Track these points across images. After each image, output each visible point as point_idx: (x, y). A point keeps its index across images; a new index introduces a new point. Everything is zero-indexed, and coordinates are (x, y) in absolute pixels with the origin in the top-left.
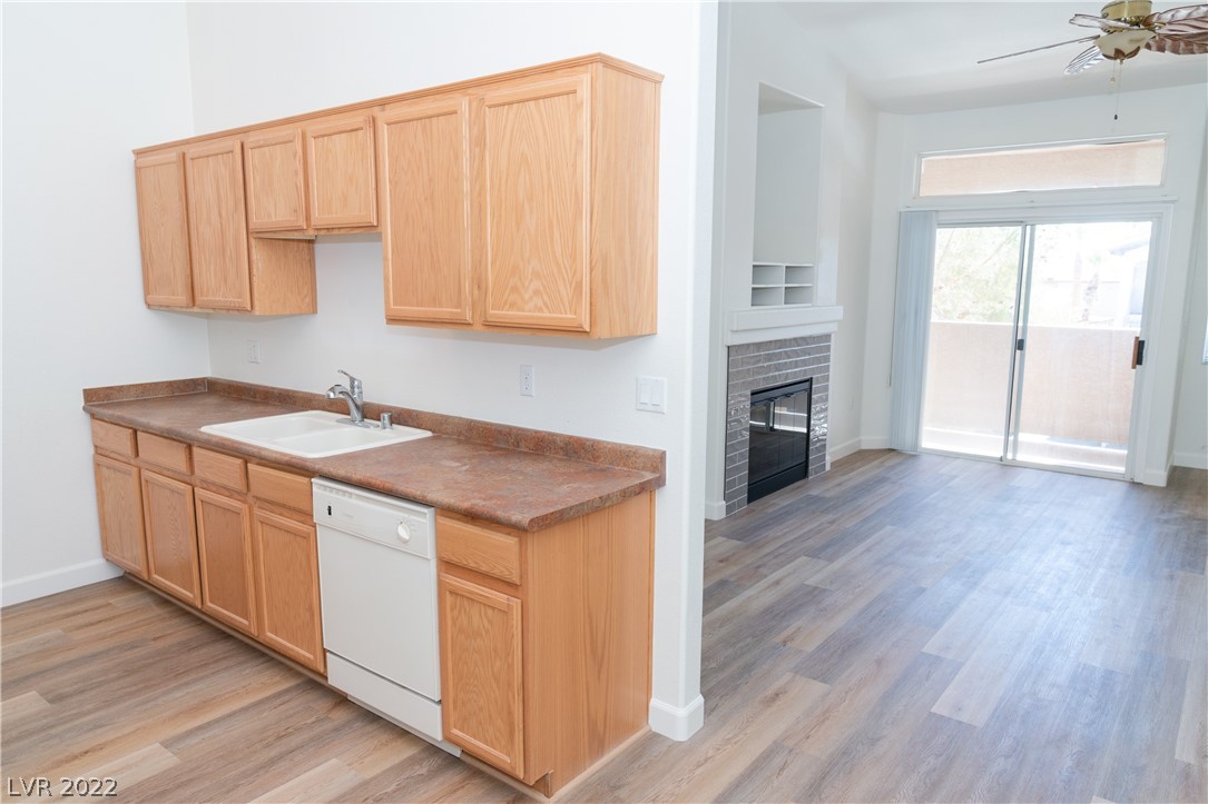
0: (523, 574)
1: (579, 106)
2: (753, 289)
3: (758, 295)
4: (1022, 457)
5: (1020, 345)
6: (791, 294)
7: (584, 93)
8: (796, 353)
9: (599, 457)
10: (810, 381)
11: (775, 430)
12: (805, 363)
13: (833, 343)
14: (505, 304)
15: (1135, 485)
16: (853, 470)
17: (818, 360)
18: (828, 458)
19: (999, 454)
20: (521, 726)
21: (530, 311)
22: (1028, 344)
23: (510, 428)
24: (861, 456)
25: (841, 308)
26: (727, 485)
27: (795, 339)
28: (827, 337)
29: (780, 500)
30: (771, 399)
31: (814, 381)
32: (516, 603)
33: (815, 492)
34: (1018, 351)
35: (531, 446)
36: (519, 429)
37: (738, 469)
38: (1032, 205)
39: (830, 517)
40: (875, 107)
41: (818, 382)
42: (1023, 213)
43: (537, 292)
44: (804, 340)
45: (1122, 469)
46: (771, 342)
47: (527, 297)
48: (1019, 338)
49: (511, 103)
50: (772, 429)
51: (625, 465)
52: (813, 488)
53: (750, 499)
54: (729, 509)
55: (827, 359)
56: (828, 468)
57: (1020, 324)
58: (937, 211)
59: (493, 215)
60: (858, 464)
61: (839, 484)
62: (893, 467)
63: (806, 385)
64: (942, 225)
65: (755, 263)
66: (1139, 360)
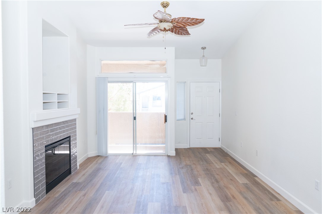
2: (44, 103)
3: (46, 105)
4: (138, 152)
5: (135, 118)
6: (60, 105)
8: (64, 127)
10: (69, 137)
11: (55, 154)
12: (67, 130)
13: (77, 122)
16: (87, 167)
17: (72, 129)
18: (78, 164)
19: (132, 152)
22: (137, 118)
24: (89, 160)
25: (79, 109)
26: (35, 191)
27: (63, 122)
28: (75, 120)
29: (61, 189)
30: (54, 147)
33: (75, 181)
34: (134, 120)
37: (41, 181)
38: (135, 77)
39: (83, 193)
41: (72, 137)
42: (132, 79)
44: (66, 122)
46: (53, 124)
48: (134, 116)
50: (54, 154)
52: (75, 179)
53: (47, 192)
54: (37, 201)
55: (75, 128)
56: (78, 168)
57: (134, 112)
58: (107, 78)
60: (89, 164)
61: (84, 175)
62: (101, 163)
63: (68, 139)
64: (109, 82)
65: (44, 92)
66: (166, 121)
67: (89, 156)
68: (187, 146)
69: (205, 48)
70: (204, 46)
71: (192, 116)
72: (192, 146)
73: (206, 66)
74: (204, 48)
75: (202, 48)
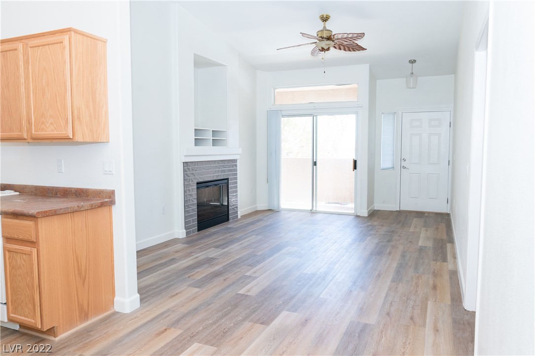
0: (37, 237)
1: (64, 48)
2: (195, 139)
3: (198, 142)
4: (319, 209)
5: (315, 164)
6: (215, 142)
7: (66, 43)
9: (89, 195)
10: (228, 179)
12: (224, 171)
13: (238, 163)
14: (40, 129)
15: (357, 216)
17: (231, 171)
18: (239, 213)
19: (310, 208)
20: (39, 305)
21: (50, 131)
22: (318, 164)
23: (53, 187)
25: (241, 149)
26: (186, 223)
27: (218, 161)
28: (235, 161)
30: (208, 186)
31: (229, 179)
32: (34, 251)
34: (314, 166)
35: (62, 194)
36: (57, 187)
37: (192, 216)
38: (315, 108)
39: (231, 234)
40: (254, 68)
41: (232, 180)
42: (312, 112)
43: (52, 124)
44: (223, 162)
45: (353, 212)
46: (205, 161)
47: (48, 125)
48: (314, 161)
49: (39, 46)
51: (99, 197)
52: (231, 225)
53: (199, 229)
54: (187, 233)
55: (235, 170)
56: (239, 217)
57: (314, 156)
58: (281, 110)
59: (33, 92)
60: (254, 215)
62: (268, 216)
63: (226, 181)
64: (283, 116)
65: (196, 128)
66: (355, 167)
67: (259, 209)
68: (396, 208)
69: (415, 61)
70: (413, 58)
71: (404, 164)
72: (402, 208)
73: (415, 88)
74: (413, 62)
75: (410, 61)
